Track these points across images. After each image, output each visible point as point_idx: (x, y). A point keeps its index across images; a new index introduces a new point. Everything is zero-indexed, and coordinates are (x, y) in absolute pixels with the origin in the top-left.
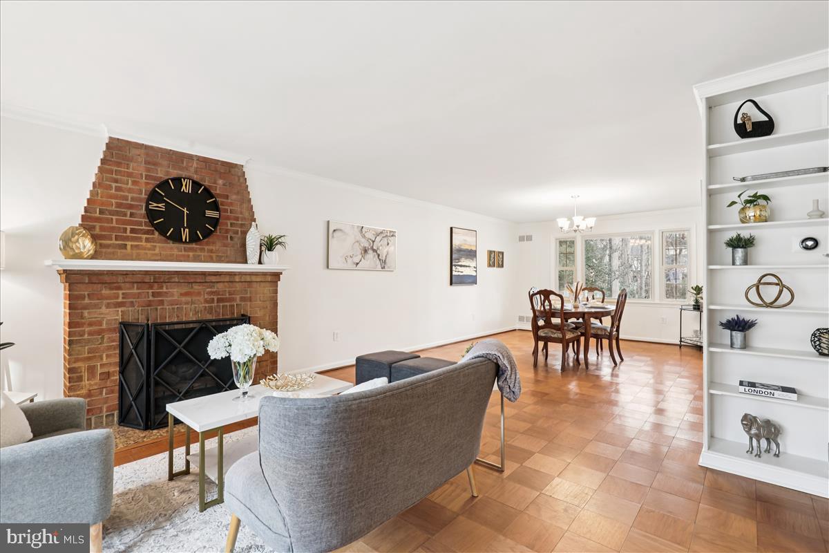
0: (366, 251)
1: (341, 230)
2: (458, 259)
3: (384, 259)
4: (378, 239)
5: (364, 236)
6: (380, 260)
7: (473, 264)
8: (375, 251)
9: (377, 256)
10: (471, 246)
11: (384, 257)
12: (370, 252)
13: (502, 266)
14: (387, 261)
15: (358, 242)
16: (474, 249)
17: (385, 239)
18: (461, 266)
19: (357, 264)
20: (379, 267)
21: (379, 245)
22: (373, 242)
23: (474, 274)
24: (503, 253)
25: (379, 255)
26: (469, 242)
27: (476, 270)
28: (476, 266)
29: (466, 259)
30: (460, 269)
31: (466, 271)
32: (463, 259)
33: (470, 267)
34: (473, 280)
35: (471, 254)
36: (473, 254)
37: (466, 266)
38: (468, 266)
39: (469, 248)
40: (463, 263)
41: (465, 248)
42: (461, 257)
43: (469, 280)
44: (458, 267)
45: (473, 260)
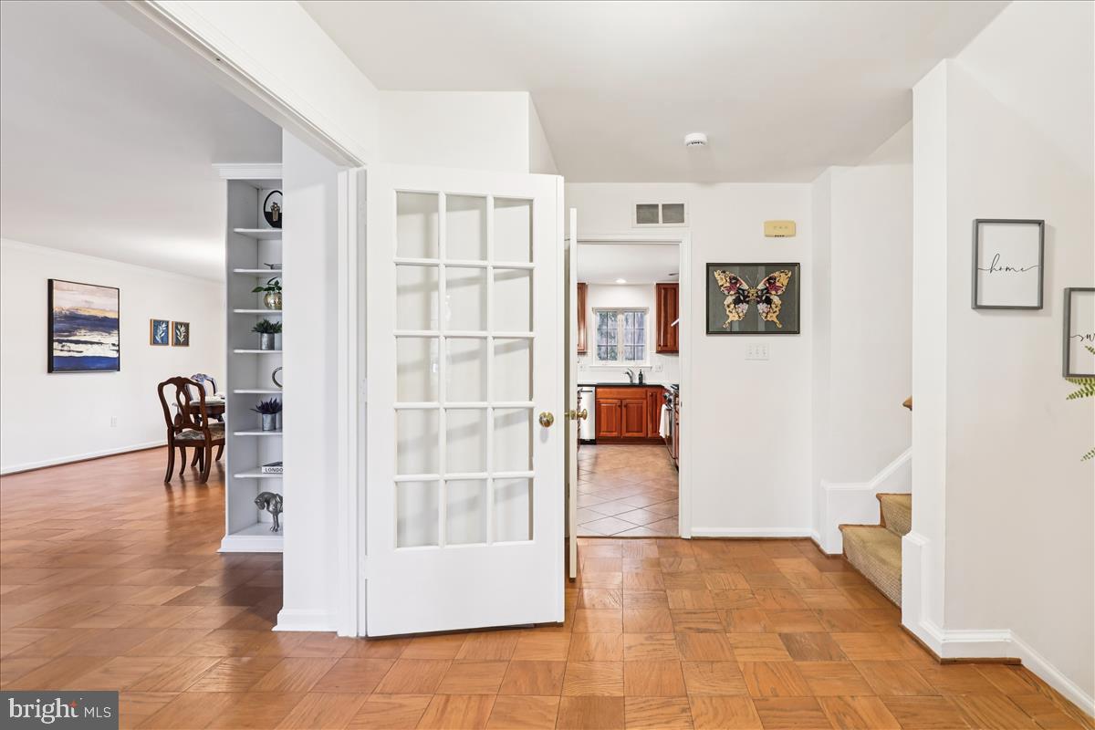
2: (70, 332)
7: (113, 339)
10: (104, 310)
13: (186, 343)
16: (113, 315)
23: (115, 355)
24: (187, 326)
26: (101, 306)
27: (117, 348)
28: (117, 343)
29: (91, 330)
30: (73, 346)
31: (89, 351)
32: (83, 331)
33: (101, 343)
34: (112, 365)
35: (105, 323)
36: (110, 325)
37: (92, 343)
38: (98, 343)
39: (100, 315)
40: (83, 335)
41: (87, 314)
42: (76, 329)
43: (99, 365)
44: (68, 344)
45: (110, 333)
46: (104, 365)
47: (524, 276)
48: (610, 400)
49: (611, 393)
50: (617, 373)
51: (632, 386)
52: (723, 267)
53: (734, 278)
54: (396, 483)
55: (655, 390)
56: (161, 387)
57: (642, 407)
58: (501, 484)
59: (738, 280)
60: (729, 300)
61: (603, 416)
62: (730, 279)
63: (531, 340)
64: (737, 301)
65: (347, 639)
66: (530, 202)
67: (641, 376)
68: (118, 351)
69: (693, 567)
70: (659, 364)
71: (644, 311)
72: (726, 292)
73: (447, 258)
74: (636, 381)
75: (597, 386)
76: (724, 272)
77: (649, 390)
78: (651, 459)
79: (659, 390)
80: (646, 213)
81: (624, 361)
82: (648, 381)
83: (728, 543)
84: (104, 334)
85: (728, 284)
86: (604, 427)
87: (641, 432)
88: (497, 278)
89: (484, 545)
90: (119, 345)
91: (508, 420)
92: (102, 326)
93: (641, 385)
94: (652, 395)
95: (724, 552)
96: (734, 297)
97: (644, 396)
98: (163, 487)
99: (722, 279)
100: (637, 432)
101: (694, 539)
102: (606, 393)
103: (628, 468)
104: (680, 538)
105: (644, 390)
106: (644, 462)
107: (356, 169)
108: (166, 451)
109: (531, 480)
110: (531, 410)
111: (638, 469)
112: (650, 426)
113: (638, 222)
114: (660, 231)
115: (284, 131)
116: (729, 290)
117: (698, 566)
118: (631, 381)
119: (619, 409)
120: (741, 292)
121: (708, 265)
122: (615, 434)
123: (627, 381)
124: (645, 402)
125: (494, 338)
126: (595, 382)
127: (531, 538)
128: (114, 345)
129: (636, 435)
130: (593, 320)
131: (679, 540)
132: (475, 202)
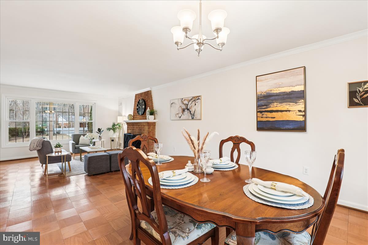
0: (184, 110)
1: (174, 103)
2: (266, 105)
3: (193, 113)
4: (190, 103)
5: (183, 103)
6: (191, 114)
8: (188, 109)
9: (189, 112)
11: (193, 112)
12: (186, 110)
14: (195, 114)
15: (181, 107)
17: (194, 102)
18: (271, 111)
19: (180, 117)
20: (191, 118)
21: (191, 106)
22: (188, 105)
23: (301, 119)
25: (190, 112)
27: (303, 113)
28: (303, 109)
29: (282, 103)
30: (269, 115)
32: (275, 104)
33: (289, 111)
34: (300, 127)
35: (292, 96)
36: (297, 96)
38: (286, 111)
40: (274, 109)
41: (278, 92)
42: (271, 103)
43: (287, 127)
44: (266, 113)
45: (296, 103)
46: (291, 127)
68: (305, 116)
84: (291, 104)
90: (305, 111)
92: (290, 98)
128: (300, 111)
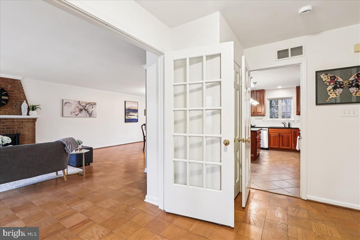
0: (81, 110)
1: (69, 103)
2: (128, 113)
4: (88, 106)
5: (80, 105)
6: (88, 113)
8: (86, 110)
14: (92, 114)
15: (78, 107)
16: (137, 109)
17: (91, 106)
19: (77, 115)
20: (88, 116)
22: (85, 107)
23: (137, 118)
26: (134, 106)
29: (133, 112)
31: (132, 117)
33: (135, 116)
34: (136, 121)
36: (136, 111)
37: (133, 115)
39: (134, 109)
40: (131, 114)
41: (132, 109)
42: (130, 112)
43: (134, 121)
44: (129, 116)
45: (136, 113)
47: (218, 85)
48: (274, 133)
49: (275, 131)
50: (278, 123)
51: (285, 128)
52: (326, 72)
53: (333, 77)
54: (174, 161)
55: (295, 130)
56: (142, 126)
57: (289, 137)
58: (210, 166)
59: (335, 77)
60: (330, 87)
61: (272, 139)
62: (330, 77)
63: (220, 110)
64: (335, 88)
65: (161, 210)
66: (220, 55)
67: (289, 124)
69: (306, 216)
70: (298, 119)
71: (291, 98)
72: (328, 84)
73: (190, 81)
74: (287, 126)
75: (269, 128)
76: (327, 74)
77: (292, 130)
78: (293, 158)
79: (298, 130)
80: (282, 54)
81: (282, 119)
82: (293, 126)
83: (329, 207)
85: (329, 80)
86: (272, 144)
87: (289, 146)
88: (207, 87)
89: (203, 189)
90: (138, 116)
91: (213, 142)
93: (289, 128)
94: (294, 132)
95: (326, 211)
96: (333, 86)
97: (290, 133)
98: (143, 152)
99: (325, 78)
100: (287, 146)
101: (308, 201)
102: (273, 130)
103: (280, 161)
104: (301, 198)
105: (290, 130)
106: (289, 159)
107: (163, 56)
108: (143, 143)
109: (221, 166)
110: (221, 138)
111: (285, 162)
112: (293, 145)
113: (278, 58)
114: (291, 60)
115: (147, 51)
116: (330, 83)
117: (309, 216)
118: (285, 126)
119: (279, 137)
120: (337, 83)
121: (317, 72)
122: (277, 147)
123: (283, 126)
124: (291, 134)
125: (206, 110)
126: (268, 126)
127: (221, 190)
129: (286, 147)
130: (267, 103)
131: (300, 199)
132: (199, 59)
